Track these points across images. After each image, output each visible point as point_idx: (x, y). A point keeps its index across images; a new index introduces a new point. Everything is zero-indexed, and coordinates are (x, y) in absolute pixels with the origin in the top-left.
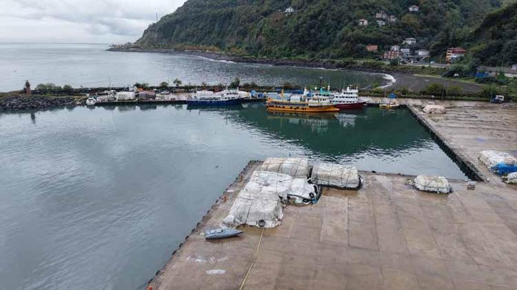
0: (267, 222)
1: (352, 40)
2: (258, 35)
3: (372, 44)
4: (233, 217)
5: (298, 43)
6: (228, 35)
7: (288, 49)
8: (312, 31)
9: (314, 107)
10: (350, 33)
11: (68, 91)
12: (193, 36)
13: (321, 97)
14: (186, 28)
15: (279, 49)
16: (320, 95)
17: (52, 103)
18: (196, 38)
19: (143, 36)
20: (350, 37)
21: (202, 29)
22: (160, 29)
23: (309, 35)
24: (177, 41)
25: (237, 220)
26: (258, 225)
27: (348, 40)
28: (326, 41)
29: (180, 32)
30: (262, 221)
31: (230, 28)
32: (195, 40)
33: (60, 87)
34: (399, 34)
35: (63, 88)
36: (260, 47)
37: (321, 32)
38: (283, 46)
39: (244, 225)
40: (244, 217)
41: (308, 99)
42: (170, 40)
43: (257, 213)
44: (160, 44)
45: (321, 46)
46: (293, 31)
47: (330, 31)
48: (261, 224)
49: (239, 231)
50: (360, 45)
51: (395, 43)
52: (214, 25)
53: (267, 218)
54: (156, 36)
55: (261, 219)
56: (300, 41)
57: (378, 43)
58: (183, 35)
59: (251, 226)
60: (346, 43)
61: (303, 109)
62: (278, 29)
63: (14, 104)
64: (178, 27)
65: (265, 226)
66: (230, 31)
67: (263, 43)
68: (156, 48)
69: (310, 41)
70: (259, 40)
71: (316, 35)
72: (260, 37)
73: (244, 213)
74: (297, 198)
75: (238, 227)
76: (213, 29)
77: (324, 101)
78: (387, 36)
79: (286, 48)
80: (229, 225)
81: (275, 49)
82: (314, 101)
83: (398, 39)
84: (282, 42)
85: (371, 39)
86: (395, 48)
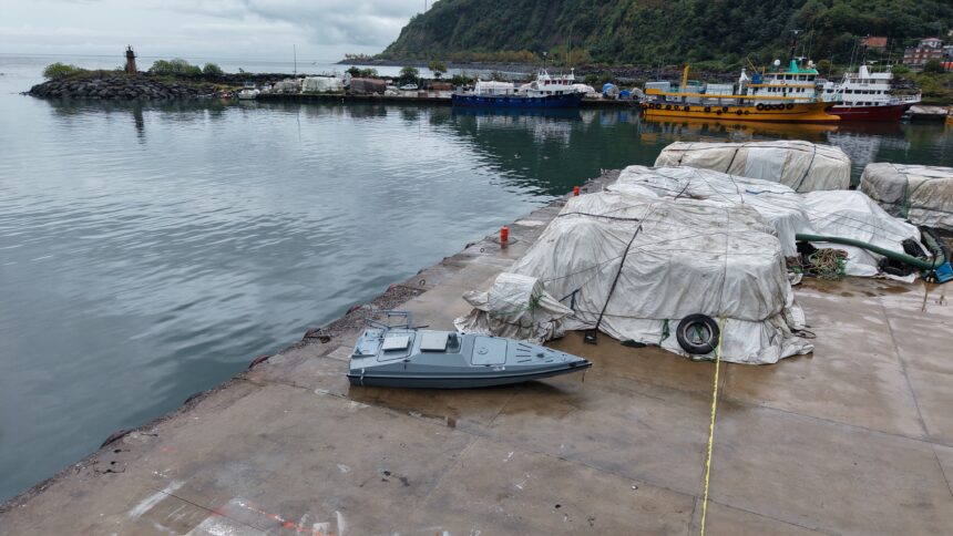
0: (732, 330)
1: (827, 24)
2: (616, 27)
3: (875, 35)
4: (532, 281)
5: (701, 38)
6: (555, 31)
7: (679, 50)
8: (734, 12)
9: (771, 107)
10: (824, 11)
11: (213, 75)
12: (489, 35)
13: (792, 83)
14: (478, 20)
15: (660, 50)
16: (789, 77)
17: (171, 92)
18: (494, 38)
19: (400, 37)
20: (822, 20)
21: (507, 22)
22: (430, 24)
23: (727, 20)
24: (460, 45)
25: (549, 300)
26: (671, 344)
27: (818, 25)
28: (763, 32)
29: (466, 28)
30: (699, 321)
31: (561, 18)
32: (492, 43)
33: (197, 68)
34: (940, 15)
35: (202, 68)
36: (618, 48)
37: (753, 14)
38: (669, 45)
39: (592, 336)
40: (595, 295)
41: (756, 89)
42: (446, 44)
43: (671, 275)
44: (427, 51)
45: (753, 43)
46: (691, 13)
47: (774, 12)
48: (694, 339)
49: (558, 357)
50: (848, 35)
51: (932, 33)
52: (529, 13)
53: (730, 303)
54: (422, 37)
55: (690, 308)
56: (705, 33)
57: (890, 33)
58: (470, 33)
59: (631, 344)
60: (812, 32)
61: (739, 113)
62: (659, 11)
63: (93, 88)
64: (462, 19)
65: (719, 352)
66: (560, 24)
67: (625, 40)
68: (421, 59)
69: (727, 34)
70: (617, 34)
71: (741, 20)
72: (620, 29)
73: (592, 270)
74: (852, 252)
75: (553, 341)
76: (527, 22)
77: (800, 95)
78: (912, 18)
79: (674, 48)
80: (501, 322)
81: (650, 49)
82: (772, 94)
83: (938, 24)
84: (666, 36)
85: (871, 23)
86: (932, 42)
